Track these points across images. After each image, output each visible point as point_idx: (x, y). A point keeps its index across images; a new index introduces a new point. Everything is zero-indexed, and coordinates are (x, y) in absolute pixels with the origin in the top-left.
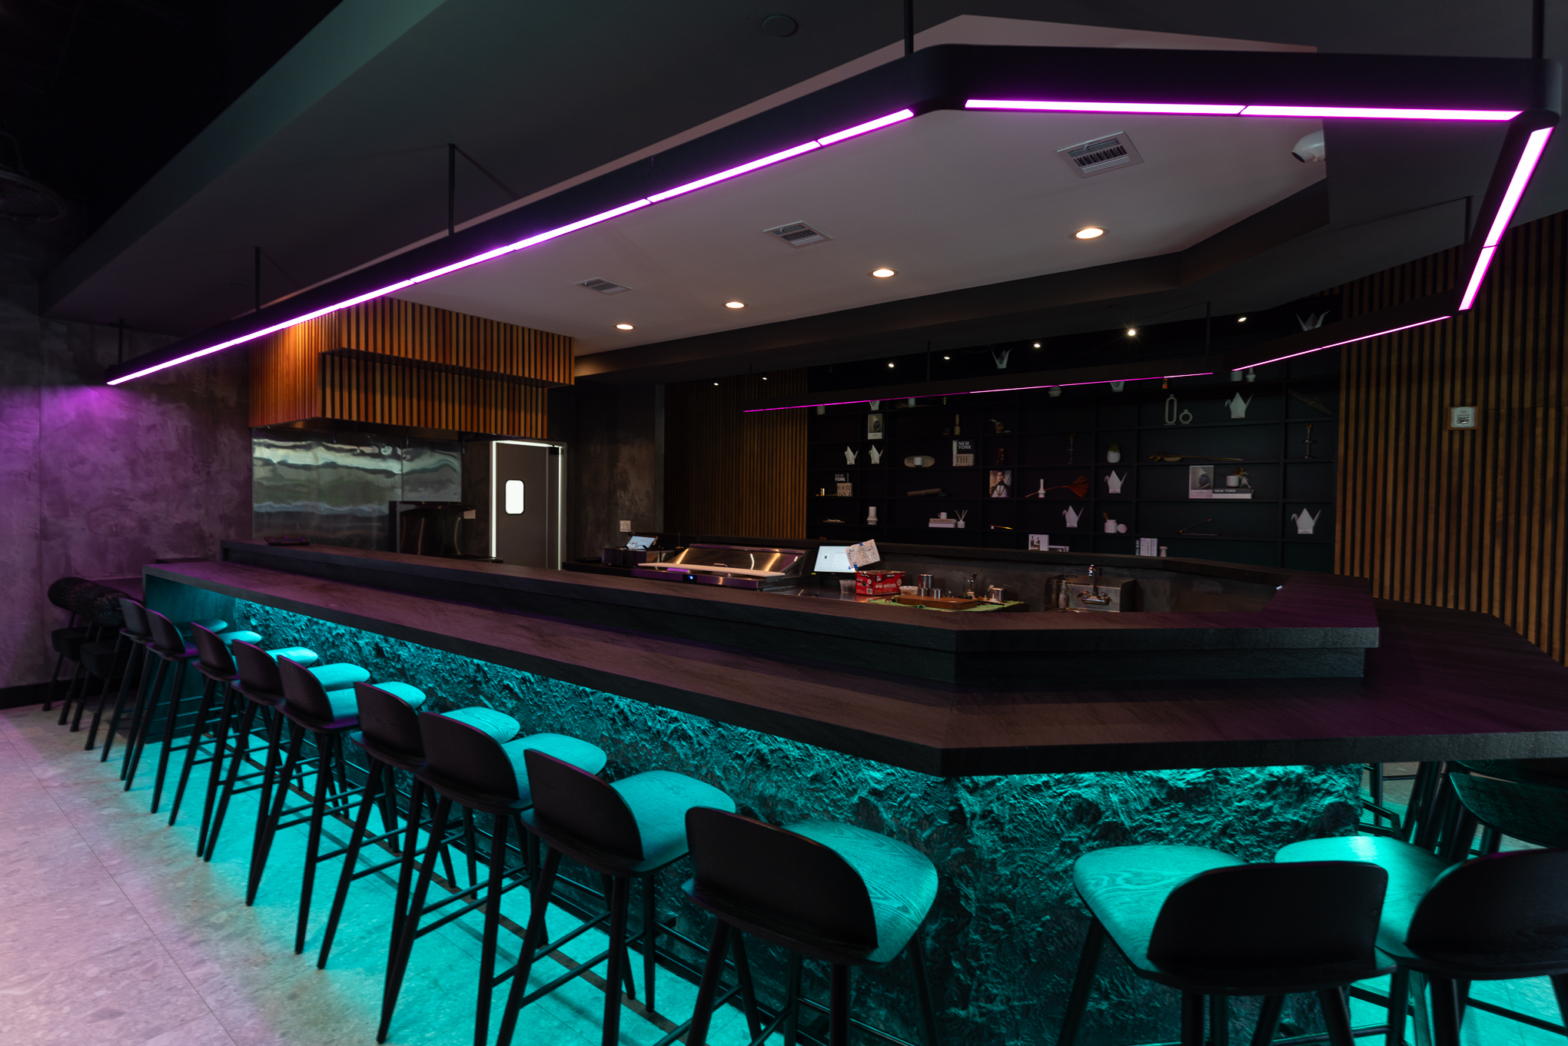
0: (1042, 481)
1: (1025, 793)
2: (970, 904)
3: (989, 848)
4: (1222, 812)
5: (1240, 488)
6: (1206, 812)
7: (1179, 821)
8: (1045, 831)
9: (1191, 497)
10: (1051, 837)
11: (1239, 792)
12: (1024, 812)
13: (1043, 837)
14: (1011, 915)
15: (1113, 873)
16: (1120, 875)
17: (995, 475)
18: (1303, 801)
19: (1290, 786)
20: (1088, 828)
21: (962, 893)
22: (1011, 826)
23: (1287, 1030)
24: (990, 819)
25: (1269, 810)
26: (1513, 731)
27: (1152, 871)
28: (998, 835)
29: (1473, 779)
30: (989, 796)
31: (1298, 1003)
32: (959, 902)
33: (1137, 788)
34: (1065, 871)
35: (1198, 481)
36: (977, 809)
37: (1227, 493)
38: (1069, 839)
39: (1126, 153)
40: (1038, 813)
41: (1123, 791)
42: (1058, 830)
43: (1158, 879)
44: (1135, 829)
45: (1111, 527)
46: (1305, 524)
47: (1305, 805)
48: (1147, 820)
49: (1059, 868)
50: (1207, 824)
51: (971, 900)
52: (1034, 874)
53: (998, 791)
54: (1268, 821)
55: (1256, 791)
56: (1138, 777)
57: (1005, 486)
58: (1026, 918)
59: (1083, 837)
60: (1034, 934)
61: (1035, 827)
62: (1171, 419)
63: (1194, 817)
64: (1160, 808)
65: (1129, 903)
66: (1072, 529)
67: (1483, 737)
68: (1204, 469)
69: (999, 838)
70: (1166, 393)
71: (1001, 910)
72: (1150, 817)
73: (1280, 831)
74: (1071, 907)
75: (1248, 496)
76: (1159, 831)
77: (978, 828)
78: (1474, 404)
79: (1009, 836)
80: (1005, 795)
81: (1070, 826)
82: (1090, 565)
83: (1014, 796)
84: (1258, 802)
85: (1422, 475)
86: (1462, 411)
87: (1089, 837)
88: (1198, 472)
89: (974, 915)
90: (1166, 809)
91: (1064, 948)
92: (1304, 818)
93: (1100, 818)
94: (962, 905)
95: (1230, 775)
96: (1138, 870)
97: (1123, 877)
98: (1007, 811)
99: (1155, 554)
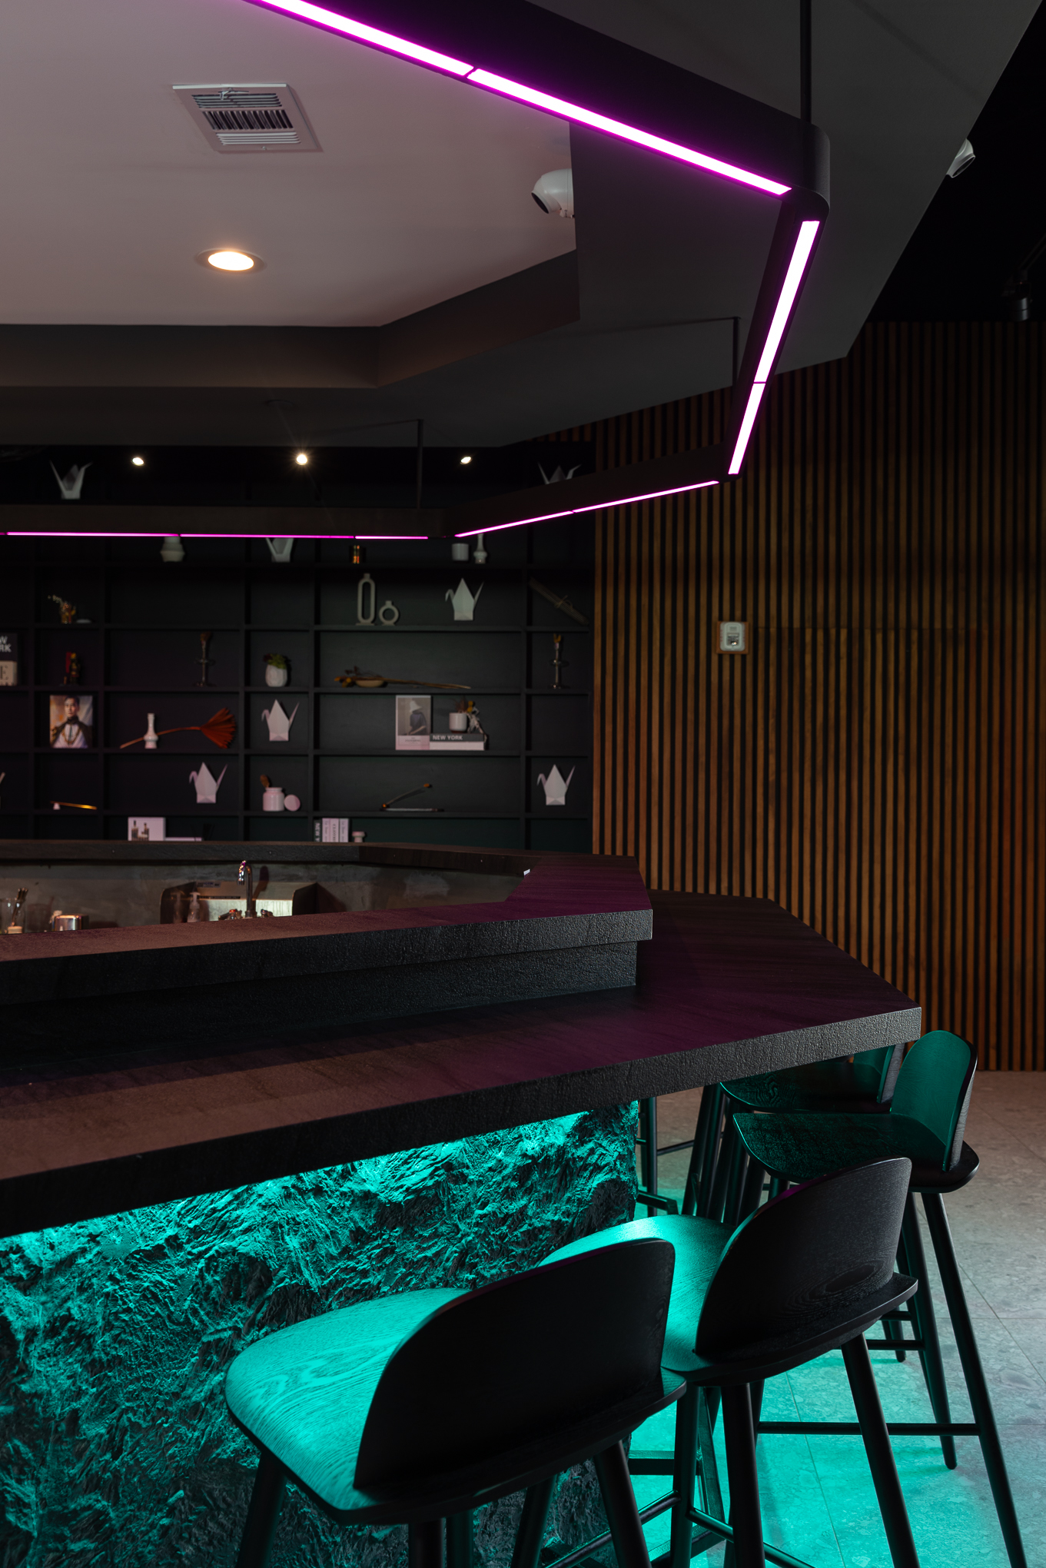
0: (151, 718)
1: (134, 1267)
2: (25, 1515)
3: (63, 1393)
4: (459, 1230)
5: (467, 734)
6: (436, 1235)
7: (395, 1260)
8: (173, 1332)
9: (398, 747)
10: (184, 1340)
11: (480, 1192)
12: (131, 1305)
13: (168, 1343)
14: (110, 1510)
15: (294, 1367)
16: (307, 1367)
17: (61, 705)
18: (566, 1189)
19: (549, 1169)
20: (249, 1306)
21: (9, 1498)
22: (107, 1338)
23: (550, 1555)
24: (64, 1334)
25: (522, 1211)
26: (799, 1028)
27: (357, 1346)
28: (82, 1361)
29: (757, 1119)
30: (63, 1287)
31: (565, 1507)
32: (4, 1518)
33: (329, 1216)
34: (210, 1397)
35: (408, 722)
36: (39, 1319)
37: (451, 741)
38: (217, 1336)
39: (291, 126)
40: (158, 1301)
41: (306, 1226)
42: (197, 1323)
43: (367, 1355)
44: (327, 1291)
45: (274, 800)
46: (555, 789)
47: (568, 1195)
48: (345, 1270)
49: (198, 1395)
50: (437, 1254)
51: (27, 1506)
52: (154, 1419)
53: (80, 1275)
54: (522, 1230)
55: (504, 1186)
56: (330, 1197)
57: (81, 725)
58: (139, 1508)
59: (241, 1326)
60: (154, 1535)
61: (154, 1328)
62: (365, 616)
63: (418, 1247)
64: (367, 1244)
65: (322, 1407)
66: (206, 806)
67: (770, 1040)
68: (418, 702)
69: (85, 1367)
70: (357, 573)
71: (90, 1507)
72: (352, 1264)
73: (536, 1243)
74: (221, 1462)
75: (478, 746)
76: (365, 1284)
77: (41, 1358)
78: (743, 619)
79: (104, 1358)
80: (94, 1280)
81: (218, 1311)
82: (239, 862)
83: (112, 1278)
84: (507, 1202)
85: (690, 716)
86: (732, 628)
87: (252, 1324)
88: (409, 705)
89: (35, 1534)
90: (376, 1243)
91: (210, 1543)
92: (567, 1214)
93: (271, 1283)
94: (10, 1522)
95: (468, 1168)
96: (336, 1351)
97: (310, 1369)
98: (99, 1310)
99: (346, 840)
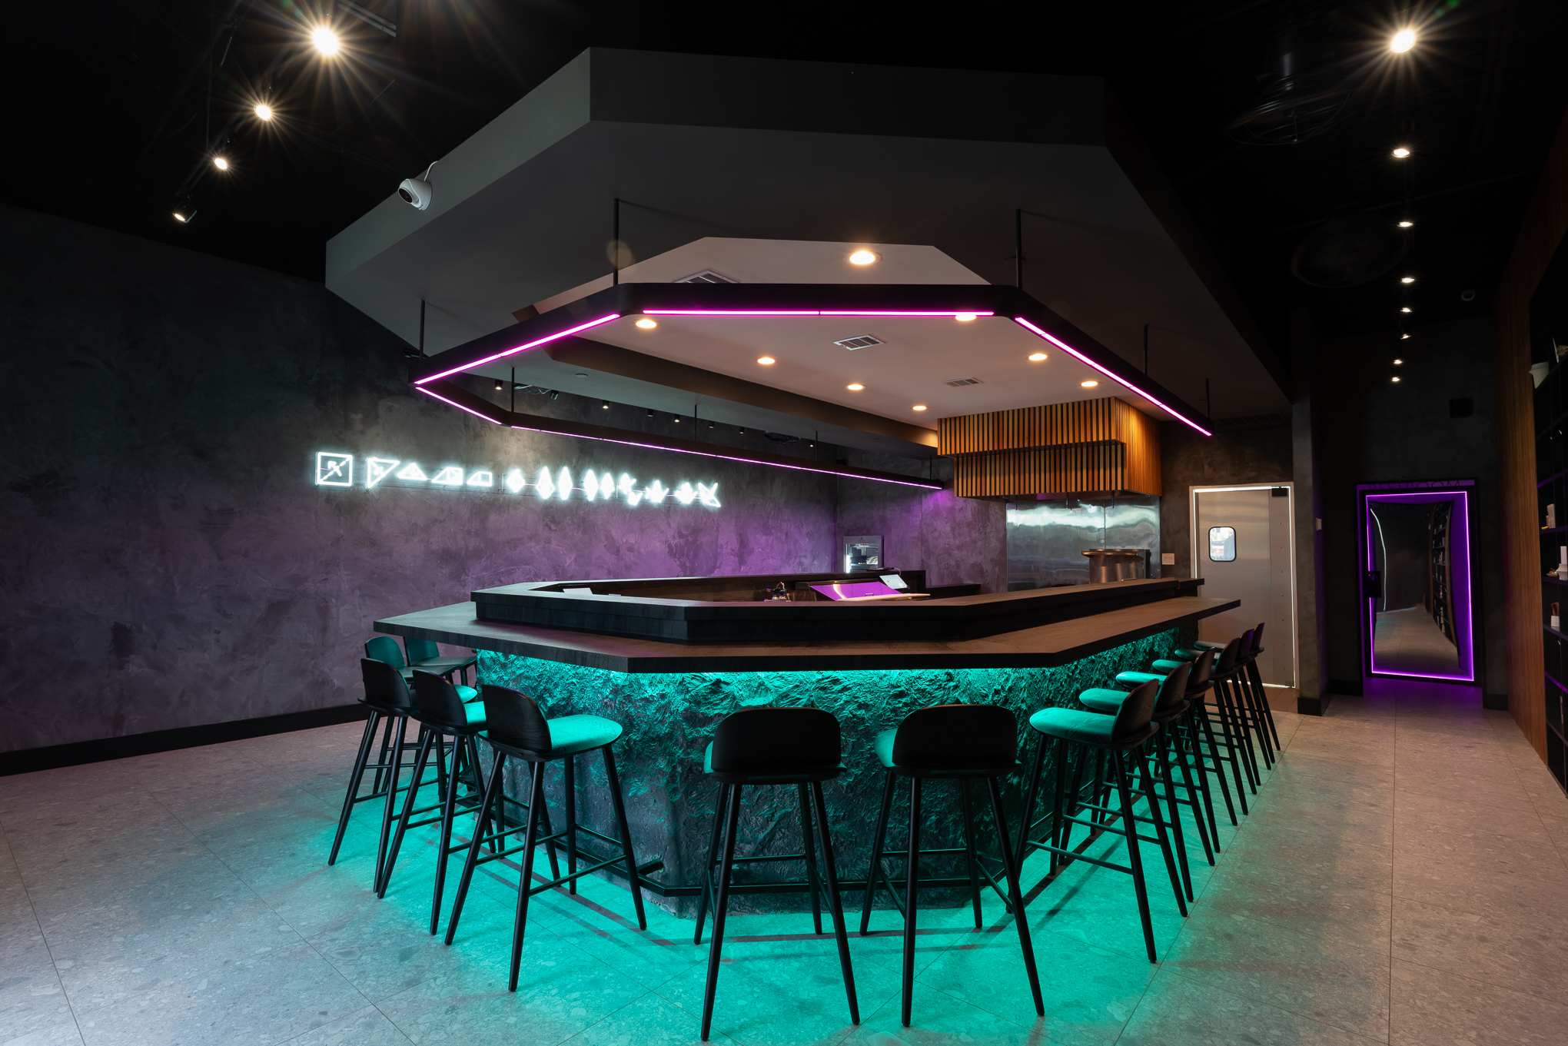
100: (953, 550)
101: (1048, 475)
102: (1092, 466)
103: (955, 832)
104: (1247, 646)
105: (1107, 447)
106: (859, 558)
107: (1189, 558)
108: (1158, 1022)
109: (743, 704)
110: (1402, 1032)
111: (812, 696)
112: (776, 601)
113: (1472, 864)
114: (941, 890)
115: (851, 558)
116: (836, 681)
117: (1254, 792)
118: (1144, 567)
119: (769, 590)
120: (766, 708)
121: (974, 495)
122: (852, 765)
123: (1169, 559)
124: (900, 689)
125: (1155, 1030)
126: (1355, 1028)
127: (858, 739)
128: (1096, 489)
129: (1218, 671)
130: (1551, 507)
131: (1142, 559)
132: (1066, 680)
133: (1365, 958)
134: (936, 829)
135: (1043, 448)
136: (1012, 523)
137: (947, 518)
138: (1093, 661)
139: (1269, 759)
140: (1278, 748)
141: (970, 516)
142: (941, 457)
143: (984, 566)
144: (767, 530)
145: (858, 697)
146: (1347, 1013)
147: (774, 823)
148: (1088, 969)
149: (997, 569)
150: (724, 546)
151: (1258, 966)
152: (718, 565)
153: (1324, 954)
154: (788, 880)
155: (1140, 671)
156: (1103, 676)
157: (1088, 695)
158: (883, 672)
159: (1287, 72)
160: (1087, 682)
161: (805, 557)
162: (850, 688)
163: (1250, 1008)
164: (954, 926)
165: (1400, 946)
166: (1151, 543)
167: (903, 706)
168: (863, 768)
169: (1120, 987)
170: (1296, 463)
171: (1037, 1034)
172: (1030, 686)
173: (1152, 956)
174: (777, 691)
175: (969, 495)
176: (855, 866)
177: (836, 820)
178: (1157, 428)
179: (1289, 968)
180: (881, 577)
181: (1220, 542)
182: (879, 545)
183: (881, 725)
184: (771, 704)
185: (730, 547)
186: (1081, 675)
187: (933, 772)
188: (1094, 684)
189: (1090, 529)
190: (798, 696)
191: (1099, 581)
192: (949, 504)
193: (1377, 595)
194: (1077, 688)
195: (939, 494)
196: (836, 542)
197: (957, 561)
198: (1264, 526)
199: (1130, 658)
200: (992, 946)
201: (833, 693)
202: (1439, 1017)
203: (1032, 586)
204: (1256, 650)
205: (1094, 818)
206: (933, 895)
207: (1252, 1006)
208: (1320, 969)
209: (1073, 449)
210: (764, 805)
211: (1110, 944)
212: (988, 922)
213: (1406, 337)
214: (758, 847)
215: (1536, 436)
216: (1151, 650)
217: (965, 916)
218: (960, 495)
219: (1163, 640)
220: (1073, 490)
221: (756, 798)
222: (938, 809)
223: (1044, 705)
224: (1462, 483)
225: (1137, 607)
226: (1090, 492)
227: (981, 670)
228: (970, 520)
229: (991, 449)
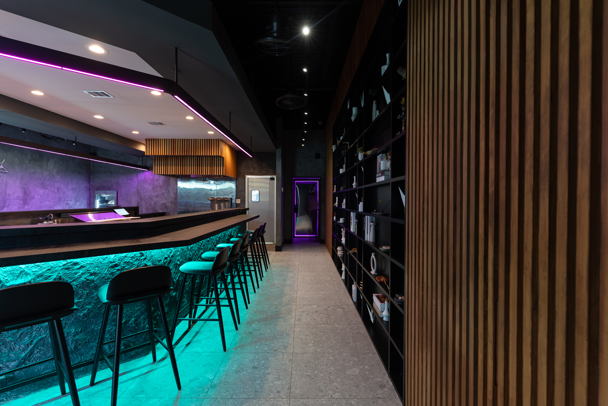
100: (153, 197)
101: (194, 167)
102: (212, 165)
103: (144, 323)
104: (261, 231)
105: (218, 158)
106: (103, 201)
107: (245, 201)
108: (225, 374)
109: (8, 284)
110: (296, 348)
111: (60, 273)
112: (45, 224)
113: (315, 290)
114: (137, 350)
115: (99, 201)
116: (76, 264)
117: (261, 280)
118: (230, 204)
119: (41, 218)
120: (27, 284)
121: (162, 174)
122: (86, 304)
123: (238, 201)
124: (115, 263)
125: (224, 377)
126: (285, 351)
127: (90, 291)
128: (213, 174)
129: (252, 240)
130: (335, 186)
131: (229, 201)
132: (197, 249)
133: (288, 327)
134: (134, 324)
135: (193, 156)
136: (180, 187)
137: (150, 183)
138: (208, 241)
139: (266, 268)
140: (269, 264)
141: (161, 183)
142: (147, 156)
143: (167, 204)
144: (44, 186)
145: (90, 270)
146: (283, 347)
147: (33, 345)
148: (200, 363)
149: (173, 206)
150: (11, 195)
151: (259, 340)
152: (7, 205)
153: (278, 330)
154: (43, 373)
155: (226, 243)
156: (212, 246)
157: (205, 255)
158: (106, 256)
159: (275, 29)
160: (206, 249)
161: (71, 201)
162: (85, 266)
163: (255, 357)
164: (143, 365)
165: (297, 320)
166: (233, 195)
167: (116, 271)
168: (93, 304)
169: (213, 365)
170: (277, 169)
171: (177, 398)
172: (181, 254)
173: (225, 349)
174: (34, 274)
175: (160, 174)
176: (88, 353)
177: (76, 334)
178: (235, 153)
179: (268, 338)
180: (115, 210)
181: (255, 196)
182: (115, 195)
183: (104, 282)
184: (30, 282)
185: (16, 195)
186: (204, 247)
187: (129, 300)
188: (209, 250)
189: (211, 190)
190: (50, 275)
191: (214, 209)
192: (151, 177)
193: (297, 212)
194: (202, 252)
195: (146, 173)
196: (90, 193)
197: (155, 202)
198: (268, 190)
199: (223, 238)
200: (160, 368)
201: (74, 270)
202: (305, 339)
203: (188, 212)
204: (264, 232)
205: (207, 303)
206: (133, 354)
207: (256, 356)
208: (276, 335)
209: (205, 158)
210: (25, 337)
211: (210, 350)
212: (158, 358)
213: (305, 132)
214: (20, 361)
215: (333, 165)
216: (231, 235)
217: (149, 358)
218: (156, 173)
219: (235, 231)
220: (204, 174)
221: (19, 335)
222: (135, 315)
223: (188, 261)
224: (318, 178)
225: (225, 219)
226: (211, 175)
227: (158, 250)
228: (161, 185)
229: (170, 154)
